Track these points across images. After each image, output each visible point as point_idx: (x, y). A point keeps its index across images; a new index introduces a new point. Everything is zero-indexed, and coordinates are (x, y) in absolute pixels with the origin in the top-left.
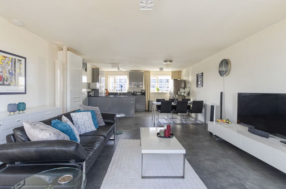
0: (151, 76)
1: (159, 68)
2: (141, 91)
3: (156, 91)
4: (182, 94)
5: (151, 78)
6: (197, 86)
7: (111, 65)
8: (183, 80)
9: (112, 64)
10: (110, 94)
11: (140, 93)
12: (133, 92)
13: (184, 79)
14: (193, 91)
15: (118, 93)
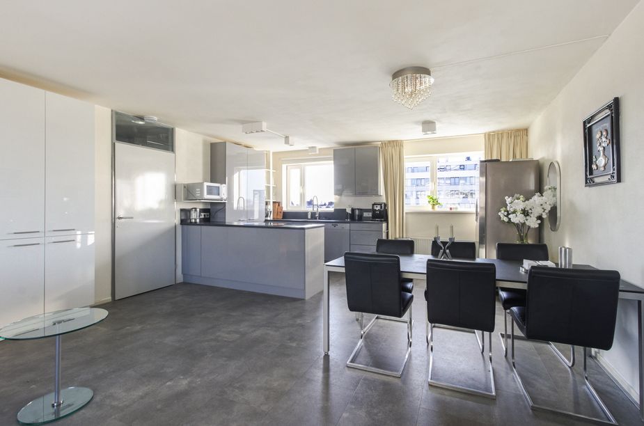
0: (405, 157)
1: (417, 123)
2: (371, 208)
3: (429, 208)
4: (517, 219)
5: (407, 164)
6: (589, 182)
7: (241, 126)
8: (532, 161)
9: (243, 122)
10: (287, 216)
11: (370, 215)
12: (349, 211)
13: (535, 158)
14: (572, 204)
15: (306, 214)
